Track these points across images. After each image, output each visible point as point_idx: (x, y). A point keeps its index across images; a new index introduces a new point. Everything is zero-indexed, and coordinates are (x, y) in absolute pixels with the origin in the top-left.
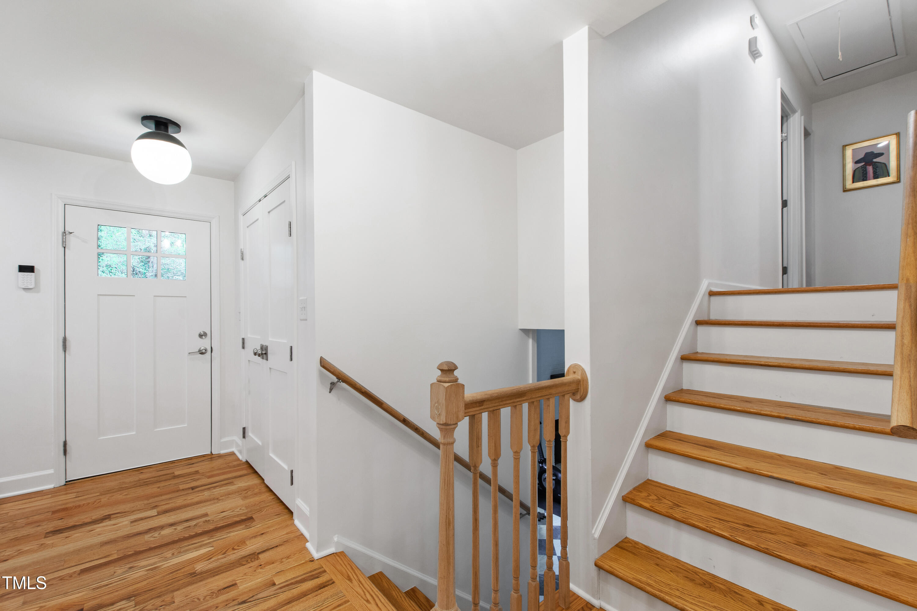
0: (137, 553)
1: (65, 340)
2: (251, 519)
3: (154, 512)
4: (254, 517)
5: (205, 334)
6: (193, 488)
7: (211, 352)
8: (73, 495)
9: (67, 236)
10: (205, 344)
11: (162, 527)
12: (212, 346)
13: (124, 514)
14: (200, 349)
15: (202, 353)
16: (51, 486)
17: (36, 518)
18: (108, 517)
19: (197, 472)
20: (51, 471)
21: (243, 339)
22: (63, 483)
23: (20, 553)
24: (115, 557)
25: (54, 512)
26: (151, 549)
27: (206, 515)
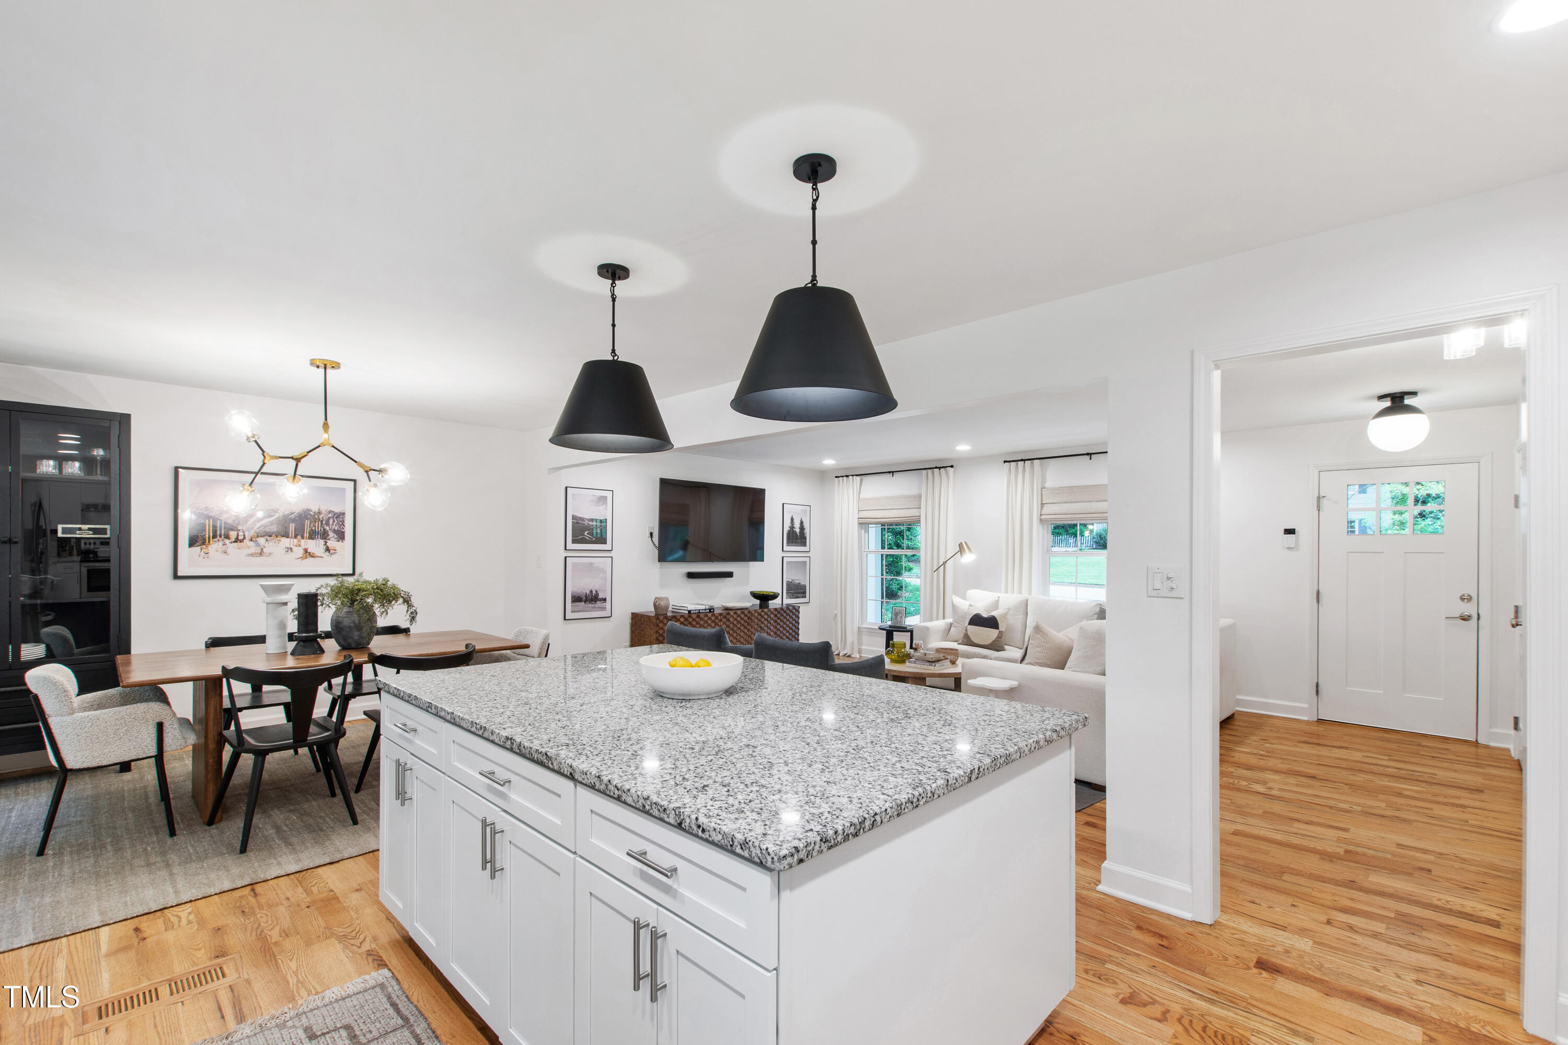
0: (1360, 770)
1: (1318, 593)
2: (1482, 791)
3: (1387, 758)
4: (1485, 791)
5: (1470, 599)
6: (1433, 757)
7: (1478, 619)
8: (1323, 729)
9: (1321, 500)
10: (1469, 609)
11: (1388, 767)
12: (1480, 612)
13: (1360, 750)
14: (1462, 614)
15: (1465, 618)
16: (1306, 719)
17: (1293, 732)
18: (1347, 748)
19: (1448, 750)
20: (1306, 706)
21: (1516, 607)
22: (1316, 720)
23: (1281, 744)
24: (1344, 766)
25: (1305, 733)
26: (1372, 773)
27: (1436, 775)
